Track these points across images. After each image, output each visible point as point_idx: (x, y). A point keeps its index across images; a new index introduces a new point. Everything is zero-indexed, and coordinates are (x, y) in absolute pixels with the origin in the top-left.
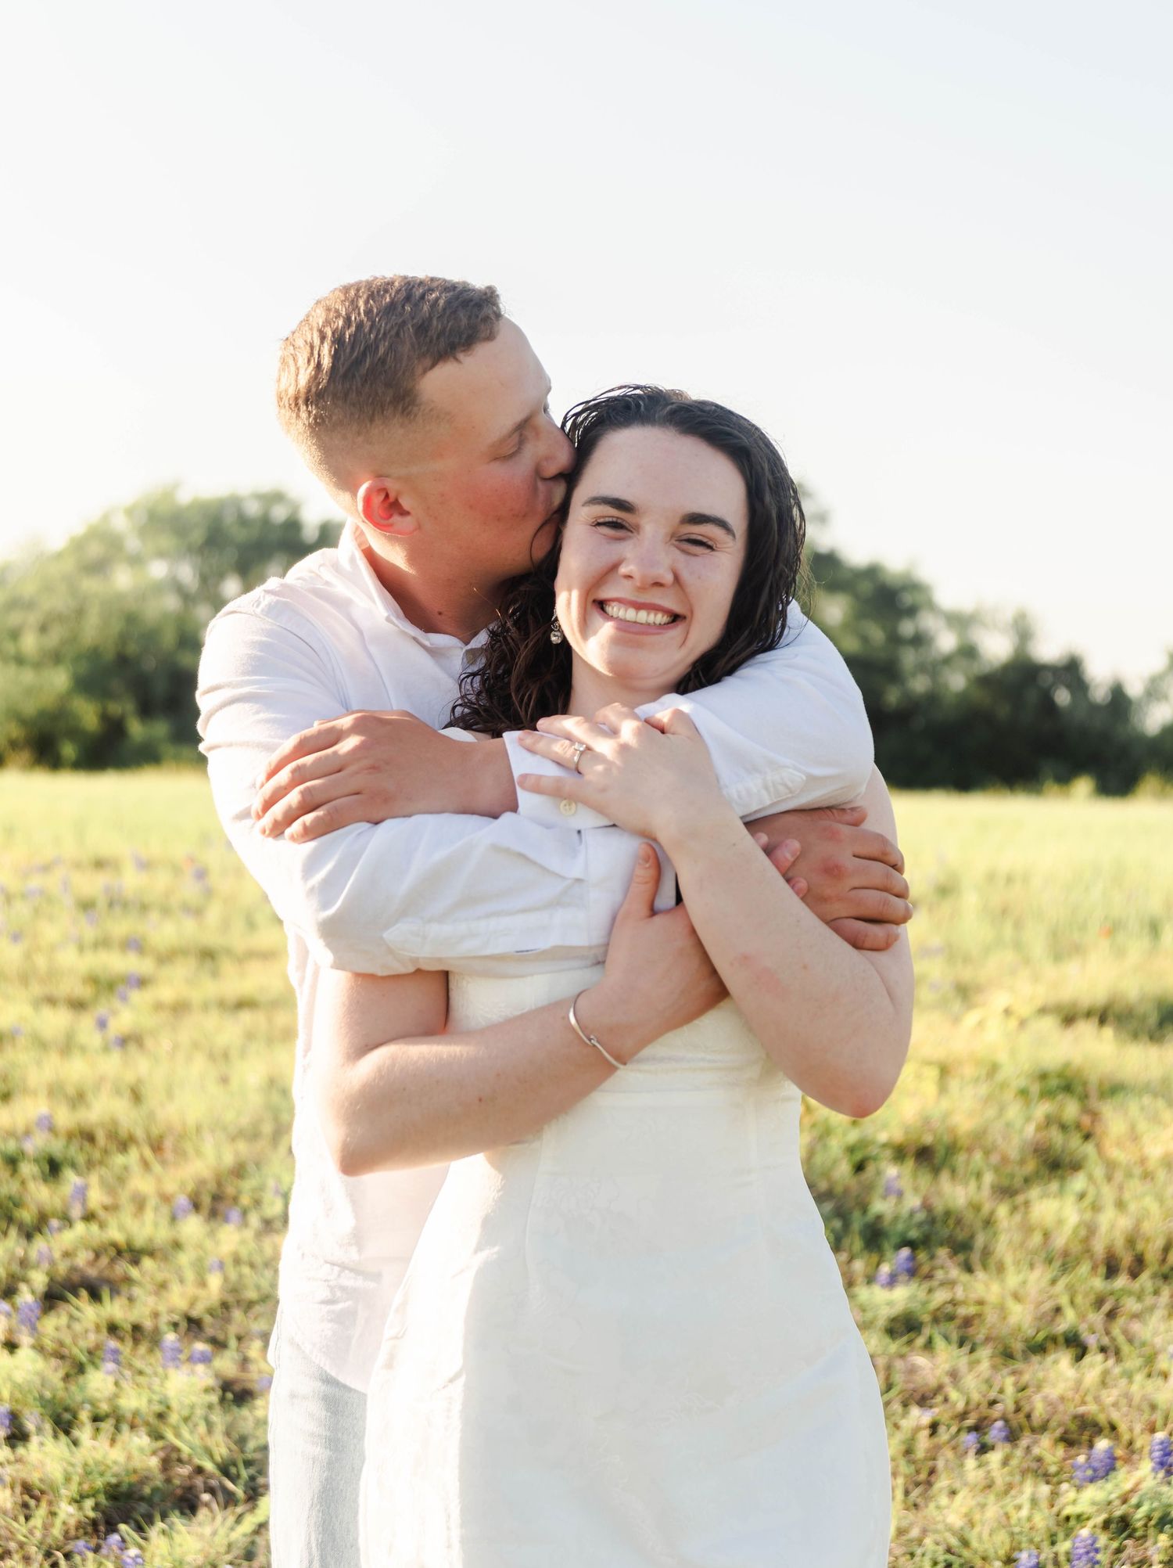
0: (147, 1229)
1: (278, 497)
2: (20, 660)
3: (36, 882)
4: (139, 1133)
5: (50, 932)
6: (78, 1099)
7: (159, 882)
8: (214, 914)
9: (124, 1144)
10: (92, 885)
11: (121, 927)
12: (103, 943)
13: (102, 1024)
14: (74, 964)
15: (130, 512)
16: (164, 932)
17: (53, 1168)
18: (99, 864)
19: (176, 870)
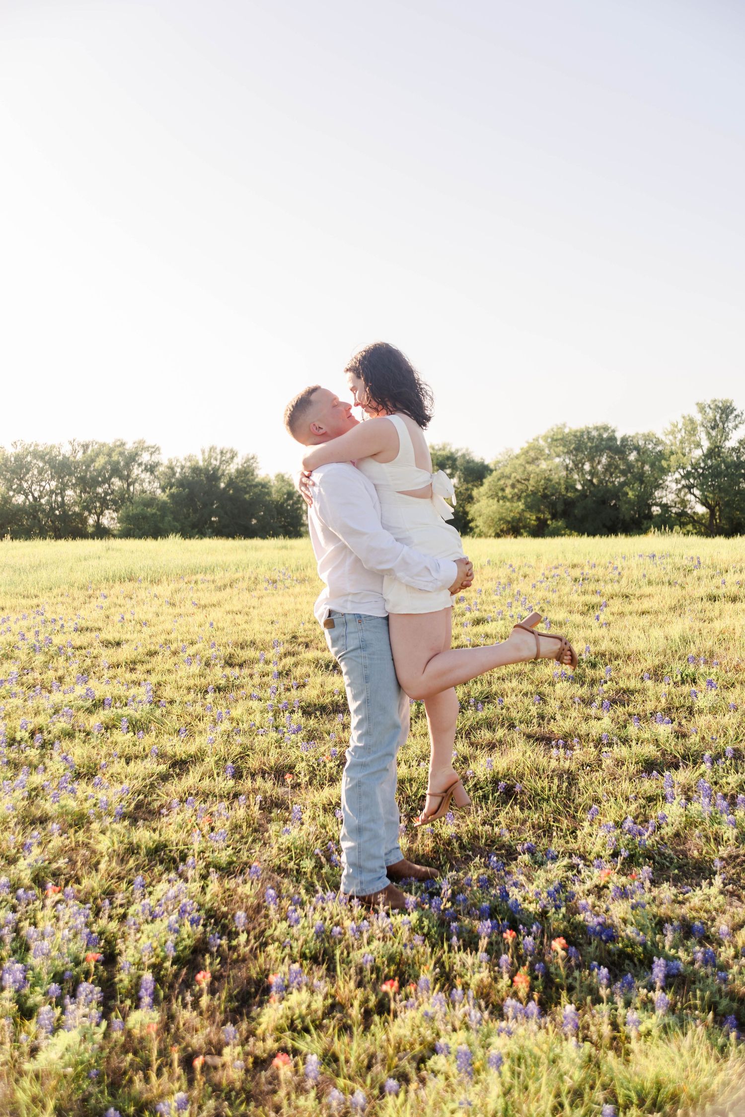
0: (633, 684)
1: (606, 429)
2: (504, 498)
3: (554, 572)
4: (622, 654)
5: (566, 590)
6: (595, 642)
7: (600, 572)
8: (624, 581)
9: (617, 657)
10: (577, 573)
11: (592, 587)
12: (584, 593)
13: (598, 618)
14: (579, 600)
15: (545, 438)
16: (609, 589)
17: (594, 666)
18: (574, 566)
19: (606, 568)
